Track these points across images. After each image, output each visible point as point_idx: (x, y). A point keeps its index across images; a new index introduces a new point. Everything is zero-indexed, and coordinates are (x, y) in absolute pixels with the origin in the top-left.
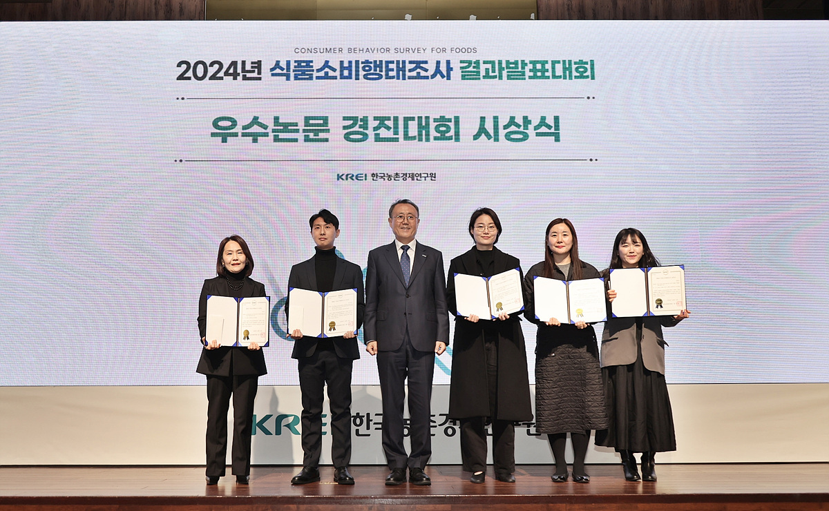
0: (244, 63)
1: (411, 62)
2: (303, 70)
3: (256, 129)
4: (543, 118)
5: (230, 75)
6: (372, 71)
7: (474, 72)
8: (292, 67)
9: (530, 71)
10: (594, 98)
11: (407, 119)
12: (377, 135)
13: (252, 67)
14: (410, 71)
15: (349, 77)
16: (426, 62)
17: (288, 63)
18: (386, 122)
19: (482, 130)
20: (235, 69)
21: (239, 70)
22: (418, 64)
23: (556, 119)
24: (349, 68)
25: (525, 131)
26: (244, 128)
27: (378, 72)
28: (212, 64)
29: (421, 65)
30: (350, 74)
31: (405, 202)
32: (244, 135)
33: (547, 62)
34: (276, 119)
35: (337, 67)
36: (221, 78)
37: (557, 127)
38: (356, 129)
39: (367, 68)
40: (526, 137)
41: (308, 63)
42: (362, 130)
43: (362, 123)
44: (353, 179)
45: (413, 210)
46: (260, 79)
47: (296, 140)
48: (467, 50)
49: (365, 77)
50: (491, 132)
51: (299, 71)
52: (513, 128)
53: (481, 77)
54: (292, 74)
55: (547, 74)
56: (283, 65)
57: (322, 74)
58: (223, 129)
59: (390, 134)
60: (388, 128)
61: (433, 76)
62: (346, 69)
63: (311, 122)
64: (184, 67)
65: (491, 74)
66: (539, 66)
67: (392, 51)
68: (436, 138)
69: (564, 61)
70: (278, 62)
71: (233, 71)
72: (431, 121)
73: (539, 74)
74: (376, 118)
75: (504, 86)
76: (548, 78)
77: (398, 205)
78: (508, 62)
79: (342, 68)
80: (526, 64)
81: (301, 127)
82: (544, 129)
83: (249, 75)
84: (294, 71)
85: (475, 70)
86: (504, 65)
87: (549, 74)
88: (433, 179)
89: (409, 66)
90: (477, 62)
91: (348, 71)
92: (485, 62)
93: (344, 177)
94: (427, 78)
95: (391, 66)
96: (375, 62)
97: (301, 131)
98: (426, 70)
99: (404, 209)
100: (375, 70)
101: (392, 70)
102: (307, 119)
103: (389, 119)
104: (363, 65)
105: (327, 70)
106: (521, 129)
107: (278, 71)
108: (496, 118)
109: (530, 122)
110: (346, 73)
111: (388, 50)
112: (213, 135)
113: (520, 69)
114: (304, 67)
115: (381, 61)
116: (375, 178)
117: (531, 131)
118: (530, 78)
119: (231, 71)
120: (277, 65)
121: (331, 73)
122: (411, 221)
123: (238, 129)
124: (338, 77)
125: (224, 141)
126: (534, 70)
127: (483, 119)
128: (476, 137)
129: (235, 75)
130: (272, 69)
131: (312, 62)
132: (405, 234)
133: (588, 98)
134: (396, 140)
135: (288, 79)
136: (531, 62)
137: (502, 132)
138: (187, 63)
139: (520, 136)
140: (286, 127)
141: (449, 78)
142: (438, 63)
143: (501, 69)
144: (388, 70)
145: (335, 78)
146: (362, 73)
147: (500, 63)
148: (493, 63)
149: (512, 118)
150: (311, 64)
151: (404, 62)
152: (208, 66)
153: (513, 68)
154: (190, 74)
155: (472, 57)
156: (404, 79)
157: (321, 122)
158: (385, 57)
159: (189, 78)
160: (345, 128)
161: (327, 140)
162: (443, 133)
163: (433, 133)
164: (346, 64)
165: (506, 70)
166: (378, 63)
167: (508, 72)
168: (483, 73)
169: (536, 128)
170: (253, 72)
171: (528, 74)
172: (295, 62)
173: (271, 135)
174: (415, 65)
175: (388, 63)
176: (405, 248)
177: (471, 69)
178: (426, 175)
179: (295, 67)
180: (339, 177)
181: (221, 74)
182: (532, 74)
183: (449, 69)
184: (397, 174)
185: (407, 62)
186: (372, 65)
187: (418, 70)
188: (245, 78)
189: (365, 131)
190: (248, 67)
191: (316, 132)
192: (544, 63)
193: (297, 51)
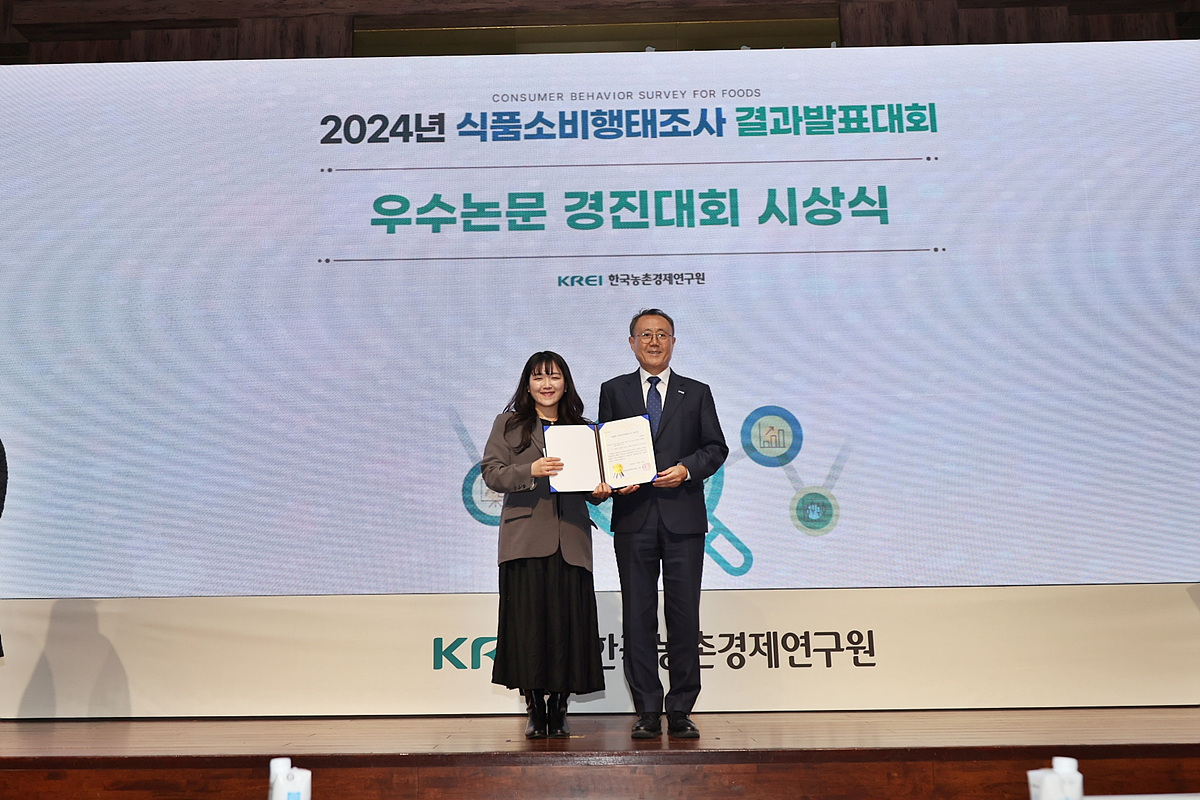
0: (418, 117)
1: (663, 112)
2: (506, 127)
3: (437, 213)
4: (862, 190)
5: (399, 134)
6: (607, 126)
7: (757, 124)
8: (489, 123)
9: (841, 121)
10: (936, 159)
11: (659, 195)
12: (616, 219)
13: (431, 123)
14: (663, 124)
15: (574, 135)
16: (686, 112)
17: (484, 116)
18: (629, 200)
19: (772, 209)
20: (406, 127)
21: (412, 127)
22: (675, 114)
23: (882, 190)
24: (573, 122)
25: (836, 209)
26: (421, 211)
27: (615, 127)
28: (372, 121)
29: (679, 116)
30: (575, 129)
31: (653, 312)
32: (420, 221)
33: (865, 108)
34: (467, 197)
35: (556, 120)
36: (386, 140)
37: (883, 202)
38: (585, 210)
39: (599, 122)
40: (837, 217)
41: (513, 115)
42: (593, 211)
43: (593, 202)
44: (581, 285)
45: (665, 325)
46: (442, 140)
47: (496, 228)
48: (746, 93)
49: (597, 134)
50: (785, 211)
51: (500, 127)
52: (817, 205)
53: (768, 131)
54: (489, 133)
55: (865, 125)
56: (477, 119)
57: (533, 131)
58: (389, 213)
59: (635, 217)
60: (632, 208)
61: (697, 132)
62: (568, 122)
63: (519, 201)
64: (331, 124)
65: (782, 127)
66: (853, 114)
67: (636, 96)
68: (703, 222)
69: (890, 106)
70: (468, 115)
71: (404, 128)
72: (696, 196)
73: (854, 125)
74: (613, 195)
75: (803, 144)
76: (867, 130)
77: (643, 317)
78: (807, 109)
79: (563, 122)
80: (834, 112)
81: (504, 207)
82: (863, 206)
83: (426, 135)
84: (492, 127)
85: (759, 121)
86: (801, 113)
87: (869, 124)
88: (701, 281)
89: (660, 118)
90: (762, 110)
91: (571, 126)
92: (773, 110)
93: (568, 281)
94: (688, 134)
95: (634, 118)
96: (611, 112)
97: (504, 214)
98: (686, 123)
99: (652, 323)
100: (610, 124)
101: (637, 123)
102: (512, 197)
103: (633, 194)
104: (594, 117)
105: (540, 125)
106: (830, 206)
107: (468, 128)
108: (791, 193)
109: (842, 196)
110: (568, 129)
111: (629, 95)
112: (375, 222)
113: (825, 119)
114: (506, 121)
115: (619, 112)
116: (614, 282)
117: (844, 209)
118: (841, 131)
119: (400, 129)
120: (468, 119)
121: (547, 130)
122: (663, 341)
123: (411, 214)
124: (558, 136)
125: (391, 231)
126: (846, 120)
127: (772, 193)
128: (763, 219)
129: (406, 136)
130: (460, 126)
131: (518, 114)
132: (654, 360)
133: (929, 159)
134: (645, 225)
135: (484, 139)
136: (841, 108)
137: (801, 212)
138: (337, 120)
139: (829, 217)
140: (482, 209)
141: (720, 134)
142: (704, 112)
143: (797, 120)
144: (630, 124)
145: (552, 136)
146: (592, 129)
147: (795, 109)
148: (784, 110)
149: (816, 191)
150: (517, 117)
151: (653, 112)
152: (366, 122)
153: (814, 117)
154: (340, 134)
155: (754, 103)
156: (654, 136)
157: (534, 201)
158: (625, 105)
159: (339, 141)
160: (568, 209)
161: (541, 227)
162: (713, 214)
163: (699, 215)
164: (568, 117)
165: (804, 121)
166: (615, 114)
167: (807, 123)
168: (770, 125)
169: (852, 204)
170: (433, 129)
171: (837, 125)
172: (494, 114)
173: (460, 222)
174: (670, 116)
175: (630, 113)
176: (654, 381)
177: (752, 120)
178: (690, 276)
179: (494, 121)
180: (561, 281)
181: (386, 134)
182: (843, 126)
183: (720, 121)
184: (647, 275)
185: (658, 112)
186: (607, 117)
187: (675, 123)
188: (420, 139)
189: (598, 213)
190: (425, 123)
191: (526, 216)
192: (860, 109)
193: (496, 98)
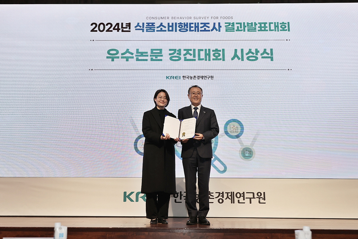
0: (122, 24)
1: (201, 23)
2: (150, 27)
3: (128, 55)
4: (265, 50)
5: (116, 29)
6: (183, 28)
7: (232, 28)
8: (145, 26)
9: (259, 27)
10: (289, 40)
11: (200, 50)
12: (185, 58)
13: (126, 26)
14: (201, 27)
15: (172, 30)
16: (209, 23)
17: (143, 24)
18: (190, 52)
19: (236, 56)
20: (118, 27)
21: (120, 27)
22: (205, 24)
23: (271, 50)
24: (172, 26)
25: (256, 56)
26: (122, 54)
27: (186, 28)
28: (107, 25)
29: (206, 25)
30: (173, 28)
31: (196, 86)
32: (122, 58)
33: (266, 23)
34: (137, 50)
35: (167, 26)
36: (112, 31)
37: (272, 54)
38: (175, 55)
39: (181, 26)
40: (257, 59)
41: (153, 24)
42: (178, 55)
43: (178, 52)
44: (174, 79)
45: (199, 90)
46: (130, 31)
47: (146, 60)
48: (228, 18)
49: (180, 30)
50: (240, 56)
51: (149, 28)
52: (250, 55)
53: (235, 30)
54: (145, 29)
55: (266, 29)
56: (141, 25)
57: (159, 29)
58: (112, 55)
59: (192, 57)
60: (191, 55)
61: (212, 30)
62: (171, 26)
63: (154, 51)
64: (94, 26)
65: (240, 29)
66: (263, 25)
67: (193, 18)
68: (213, 59)
69: (275, 23)
70: (138, 23)
71: (117, 27)
72: (211, 51)
74: (185, 50)
75: (246, 34)
76: (267, 30)
78: (248, 23)
79: (169, 26)
80: (257, 24)
81: (149, 54)
82: (265, 55)
83: (124, 30)
84: (146, 28)
85: (232, 27)
86: (246, 25)
87: (268, 29)
88: (212, 78)
89: (200, 25)
90: (233, 23)
91: (171, 27)
92: (237, 23)
93: (169, 78)
94: (209, 31)
95: (192, 25)
96: (185, 23)
97: (149, 56)
98: (209, 27)
99: (196, 90)
100: (184, 27)
101: (193, 27)
102: (152, 50)
103: (191, 50)
104: (179, 25)
105: (161, 27)
106: (255, 55)
107: (138, 28)
108: (242, 50)
109: (258, 52)
110: (171, 28)
111: (191, 18)
112: (107, 57)
113: (254, 27)
114: (151, 26)
115: (187, 23)
116: (184, 78)
117: (259, 56)
118: (259, 30)
119: (116, 28)
120: (138, 25)
121: (163, 29)
122: (199, 96)
123: (119, 55)
124: (167, 31)
125: (113, 60)
126: (260, 27)
127: (236, 50)
128: (232, 59)
129: (118, 30)
130: (136, 27)
131: (154, 23)
132: (196, 102)
133: (287, 40)
134: (195, 60)
135: (143, 31)
136: (259, 23)
137: (245, 57)
138: (96, 24)
139: (254, 58)
140: (142, 54)
141: (219, 31)
142: (214, 24)
143: (245, 27)
144: (191, 27)
145: (165, 31)
146: (178, 29)
147: (244, 23)
148: (241, 24)
149: (250, 50)
150: (154, 24)
151: (198, 23)
152: (105, 25)
153: (251, 26)
154: (97, 29)
155: (231, 21)
156: (198, 31)
157: (159, 51)
158: (189, 21)
159: (96, 31)
160: (170, 54)
161: (161, 60)
162: (217, 57)
163: (212, 57)
164: (171, 25)
165: (247, 27)
166: (186, 24)
167: (248, 28)
168: (236, 28)
169: (261, 54)
170: (127, 28)
171: (258, 29)
172: (147, 23)
173: (135, 58)
174: (203, 25)
175: (190, 24)
176: (196, 109)
177: (230, 26)
178: (209, 77)
179: (147, 26)
180: (167, 77)
181: (111, 29)
182: (259, 29)
183: (220, 27)
184: (195, 76)
185: (200, 24)
186: (183, 25)
187: (205, 27)
188: (123, 31)
189: (180, 56)
190: (124, 26)
191: (156, 56)
192: (265, 23)
193: (147, 18)
